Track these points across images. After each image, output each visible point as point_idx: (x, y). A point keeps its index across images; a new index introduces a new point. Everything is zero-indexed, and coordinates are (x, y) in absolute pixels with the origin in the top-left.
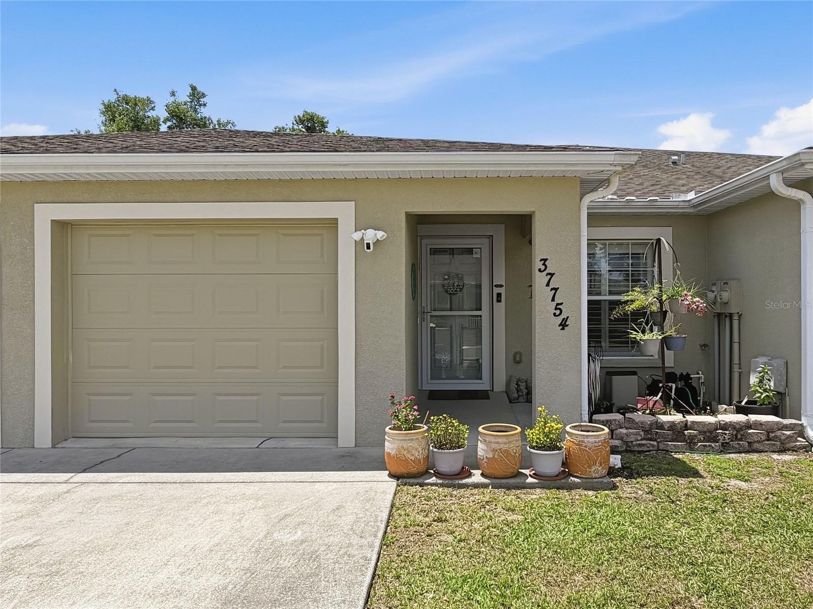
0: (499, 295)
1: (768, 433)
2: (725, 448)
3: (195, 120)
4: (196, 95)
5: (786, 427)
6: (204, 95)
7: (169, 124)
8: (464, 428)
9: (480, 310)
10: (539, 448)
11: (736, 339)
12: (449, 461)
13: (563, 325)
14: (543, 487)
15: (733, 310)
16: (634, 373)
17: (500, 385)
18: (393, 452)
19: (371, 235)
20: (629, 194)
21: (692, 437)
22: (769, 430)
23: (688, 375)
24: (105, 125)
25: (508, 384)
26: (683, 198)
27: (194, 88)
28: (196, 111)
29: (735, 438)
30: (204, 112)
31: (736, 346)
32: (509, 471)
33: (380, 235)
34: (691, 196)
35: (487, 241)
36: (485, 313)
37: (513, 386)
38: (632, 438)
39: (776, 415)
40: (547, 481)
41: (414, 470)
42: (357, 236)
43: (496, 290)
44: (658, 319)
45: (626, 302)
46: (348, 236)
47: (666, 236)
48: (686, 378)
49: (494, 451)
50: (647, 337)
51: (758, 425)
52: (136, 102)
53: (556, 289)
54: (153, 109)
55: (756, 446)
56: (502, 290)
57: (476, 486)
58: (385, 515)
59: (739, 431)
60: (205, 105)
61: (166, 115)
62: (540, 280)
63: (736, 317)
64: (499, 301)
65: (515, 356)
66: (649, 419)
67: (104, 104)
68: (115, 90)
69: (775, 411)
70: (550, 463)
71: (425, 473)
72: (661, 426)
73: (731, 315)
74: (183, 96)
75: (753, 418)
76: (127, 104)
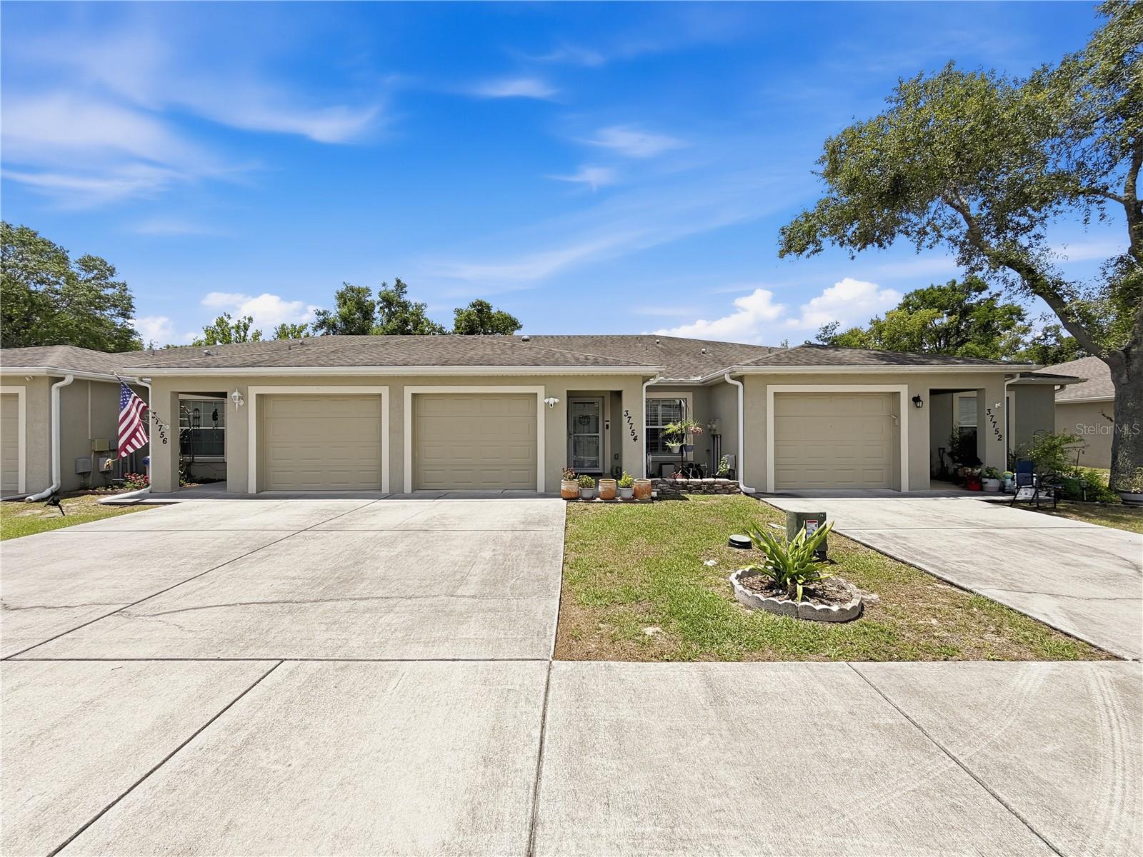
0: (607, 426)
1: (723, 486)
2: (705, 492)
3: (400, 303)
4: (400, 286)
5: (731, 484)
6: (405, 286)
7: (381, 305)
8: (593, 480)
9: (598, 432)
10: (625, 487)
11: (719, 447)
12: (587, 493)
13: (635, 439)
14: (624, 503)
15: (718, 433)
16: (672, 464)
17: (608, 470)
18: (565, 489)
19: (552, 400)
20: (670, 377)
21: (691, 488)
22: (724, 485)
23: (699, 465)
24: (339, 307)
25: (612, 470)
26: (696, 379)
27: (398, 281)
28: (399, 296)
29: (708, 488)
30: (405, 298)
31: (719, 450)
32: (611, 496)
33: (556, 400)
34: (699, 378)
35: (601, 399)
36: (600, 435)
37: (614, 470)
38: (665, 488)
39: (729, 479)
40: (626, 501)
41: (574, 496)
42: (546, 401)
43: (606, 423)
44: (680, 437)
45: (667, 430)
46: (542, 400)
47: (689, 396)
48: (698, 466)
49: (605, 488)
50: (674, 445)
51: (719, 483)
52: (359, 291)
53: (632, 424)
54: (370, 295)
55: (718, 491)
56: (609, 423)
57: (598, 502)
58: (565, 508)
59: (711, 485)
60: (406, 292)
61: (379, 299)
62: (625, 419)
63: (719, 436)
64: (607, 428)
65: (615, 455)
66: (672, 480)
67: (338, 293)
68: (344, 283)
69: (728, 477)
70: (628, 493)
71: (577, 498)
72: (677, 483)
73: (717, 435)
74: (391, 286)
75: (717, 480)
76: (353, 292)
